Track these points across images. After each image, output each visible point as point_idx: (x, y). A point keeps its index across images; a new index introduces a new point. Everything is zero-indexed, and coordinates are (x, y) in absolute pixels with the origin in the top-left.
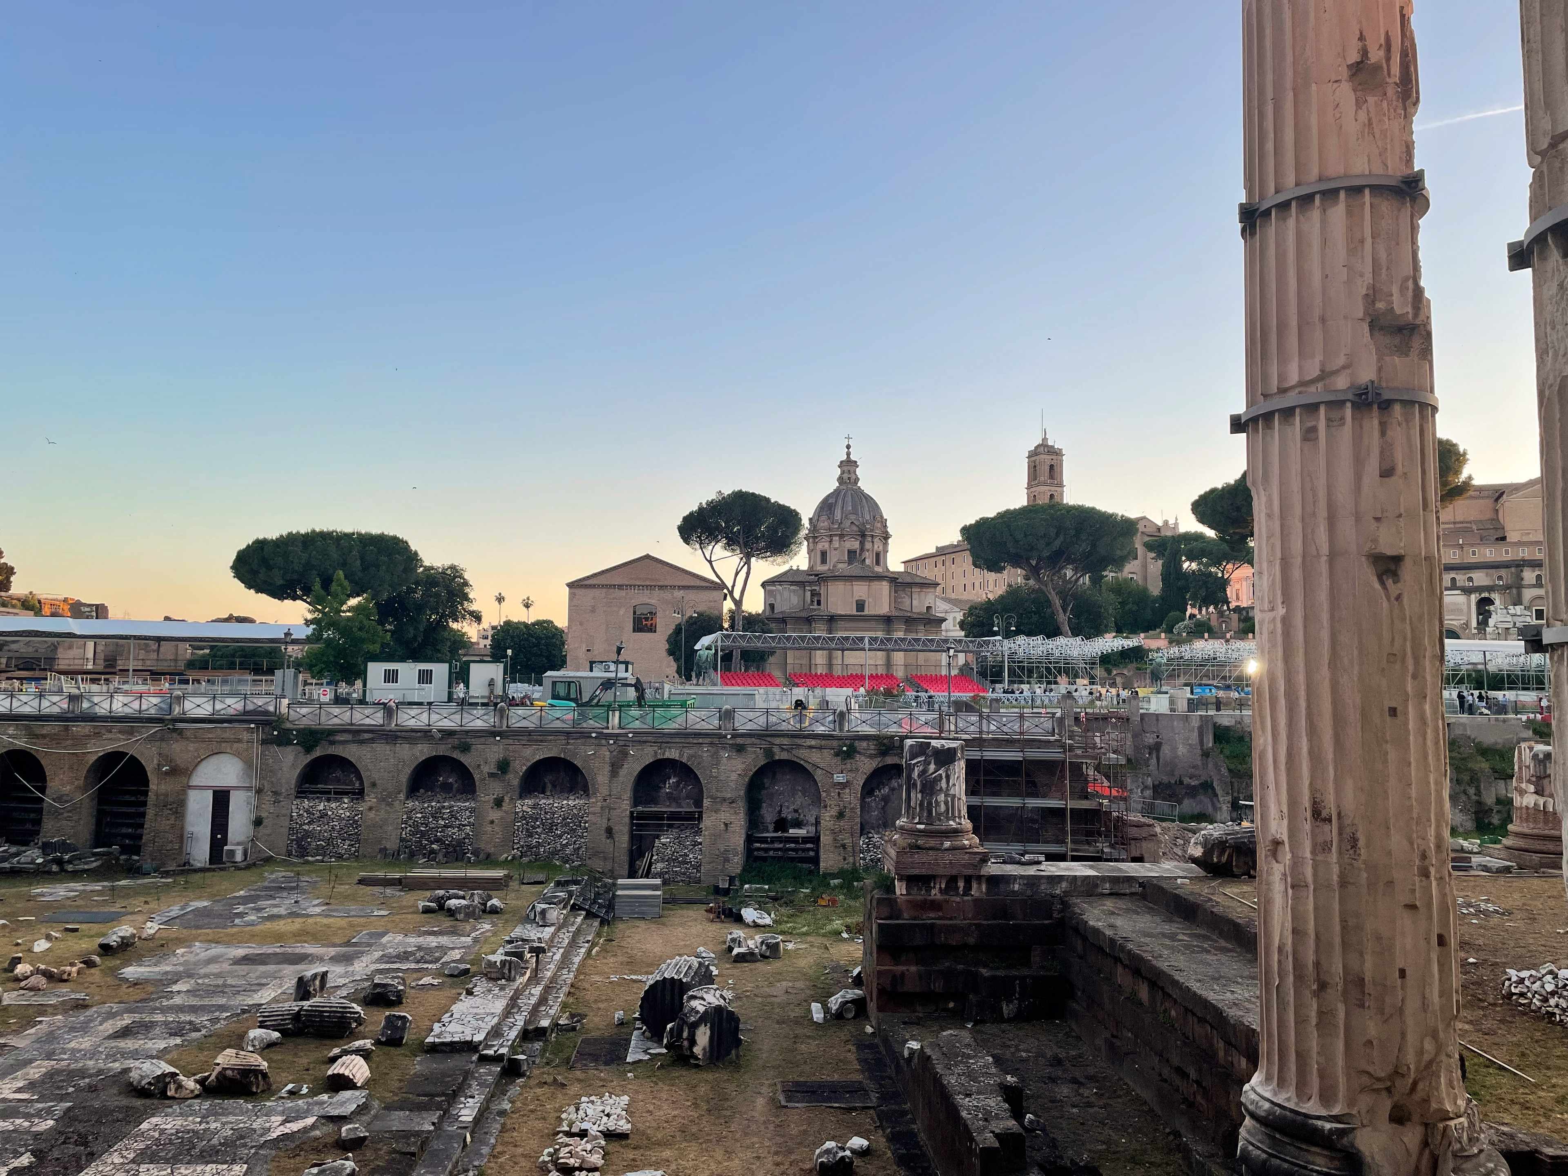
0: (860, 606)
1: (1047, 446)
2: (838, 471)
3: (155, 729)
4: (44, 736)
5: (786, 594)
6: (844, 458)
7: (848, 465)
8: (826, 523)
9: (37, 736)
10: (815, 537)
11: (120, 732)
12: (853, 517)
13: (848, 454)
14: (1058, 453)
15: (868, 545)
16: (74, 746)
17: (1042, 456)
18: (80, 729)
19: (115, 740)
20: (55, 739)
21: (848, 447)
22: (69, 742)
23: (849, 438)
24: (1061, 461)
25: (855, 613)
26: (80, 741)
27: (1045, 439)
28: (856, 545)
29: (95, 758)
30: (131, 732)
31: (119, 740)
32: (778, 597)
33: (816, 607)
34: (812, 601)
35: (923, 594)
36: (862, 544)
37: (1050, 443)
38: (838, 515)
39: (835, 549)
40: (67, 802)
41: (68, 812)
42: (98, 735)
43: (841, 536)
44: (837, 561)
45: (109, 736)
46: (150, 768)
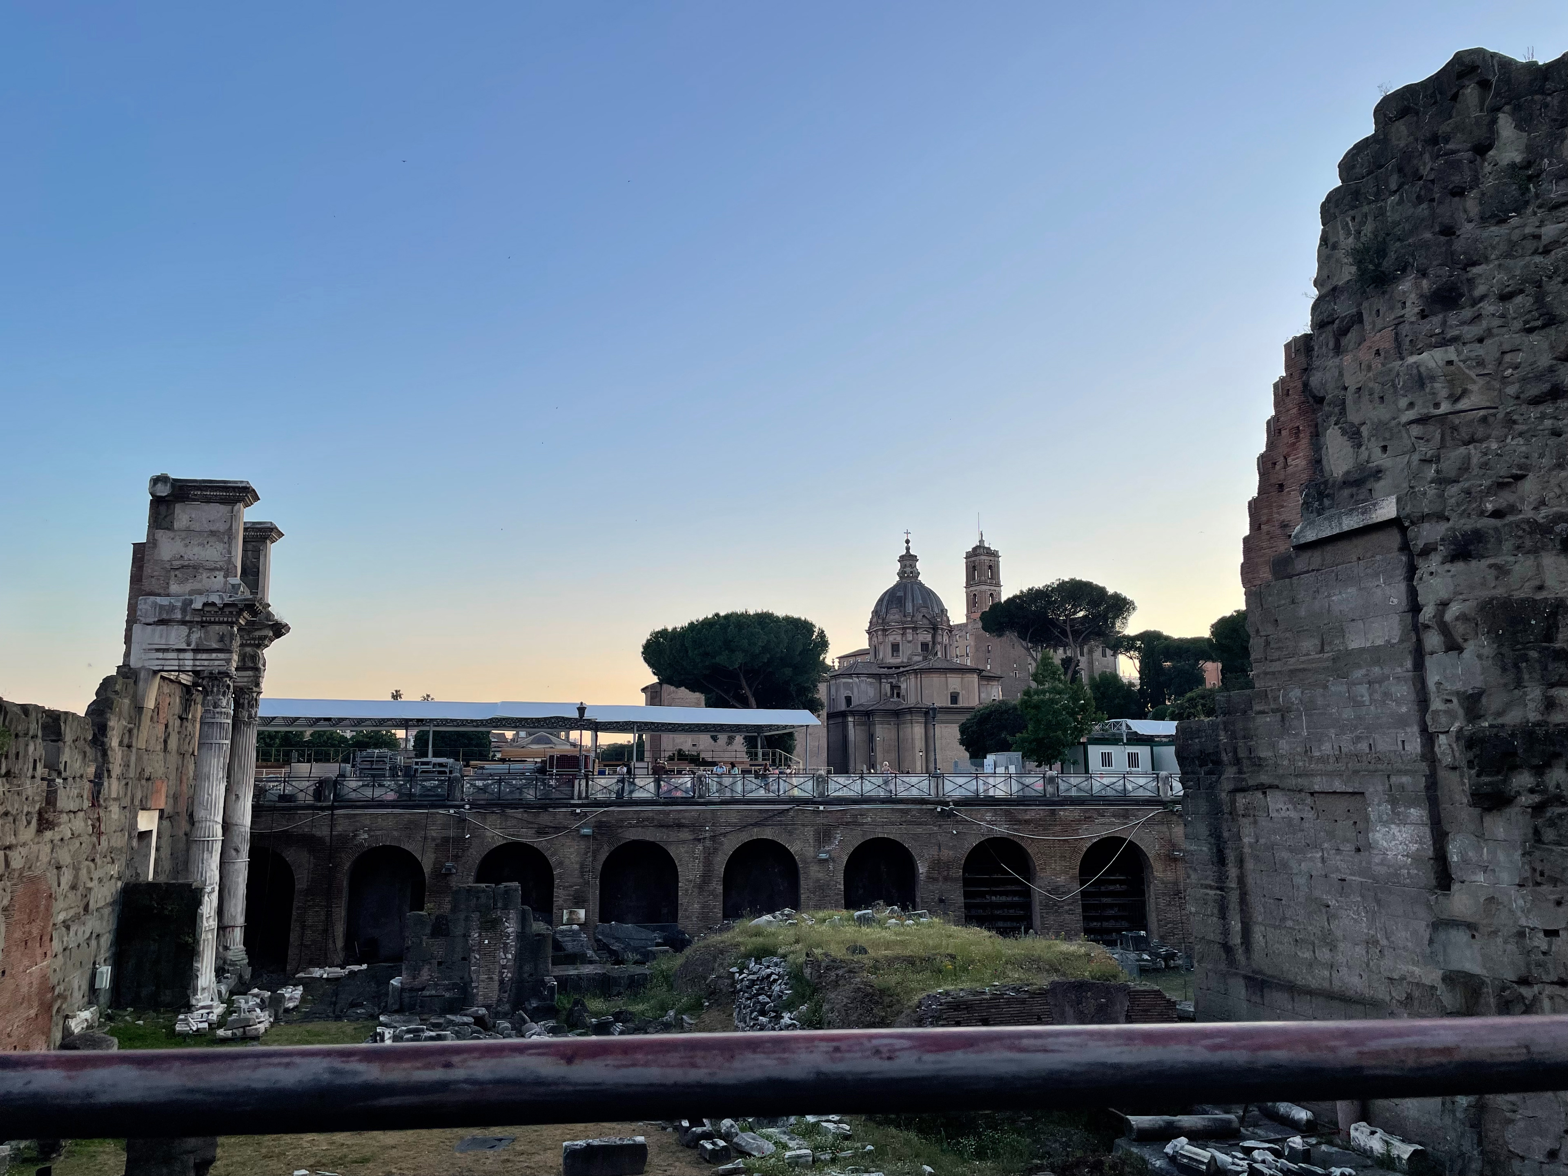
0: (954, 698)
1: (984, 548)
2: (898, 566)
3: (1154, 812)
4: (1027, 822)
5: (863, 686)
6: (904, 552)
7: (908, 561)
8: (897, 616)
9: (1019, 822)
10: (884, 630)
11: (1114, 816)
12: (924, 610)
13: (908, 549)
14: (995, 555)
15: (939, 639)
16: (1064, 832)
17: (983, 557)
18: (1066, 813)
19: (1109, 824)
20: (1042, 825)
21: (907, 542)
22: (1058, 828)
23: (907, 533)
24: (998, 562)
25: (950, 705)
26: (1068, 826)
27: (981, 541)
28: (928, 638)
29: (1089, 844)
30: (1126, 816)
31: (1113, 824)
32: (855, 690)
33: (895, 699)
34: (893, 694)
35: (989, 687)
36: (934, 637)
37: (987, 545)
38: (909, 608)
39: (909, 642)
40: (1064, 893)
41: (1069, 904)
42: (1088, 819)
43: (915, 629)
44: (909, 653)
45: (1102, 820)
46: (1151, 854)
